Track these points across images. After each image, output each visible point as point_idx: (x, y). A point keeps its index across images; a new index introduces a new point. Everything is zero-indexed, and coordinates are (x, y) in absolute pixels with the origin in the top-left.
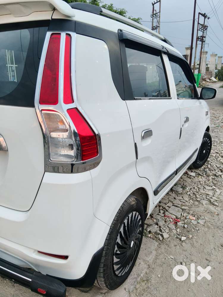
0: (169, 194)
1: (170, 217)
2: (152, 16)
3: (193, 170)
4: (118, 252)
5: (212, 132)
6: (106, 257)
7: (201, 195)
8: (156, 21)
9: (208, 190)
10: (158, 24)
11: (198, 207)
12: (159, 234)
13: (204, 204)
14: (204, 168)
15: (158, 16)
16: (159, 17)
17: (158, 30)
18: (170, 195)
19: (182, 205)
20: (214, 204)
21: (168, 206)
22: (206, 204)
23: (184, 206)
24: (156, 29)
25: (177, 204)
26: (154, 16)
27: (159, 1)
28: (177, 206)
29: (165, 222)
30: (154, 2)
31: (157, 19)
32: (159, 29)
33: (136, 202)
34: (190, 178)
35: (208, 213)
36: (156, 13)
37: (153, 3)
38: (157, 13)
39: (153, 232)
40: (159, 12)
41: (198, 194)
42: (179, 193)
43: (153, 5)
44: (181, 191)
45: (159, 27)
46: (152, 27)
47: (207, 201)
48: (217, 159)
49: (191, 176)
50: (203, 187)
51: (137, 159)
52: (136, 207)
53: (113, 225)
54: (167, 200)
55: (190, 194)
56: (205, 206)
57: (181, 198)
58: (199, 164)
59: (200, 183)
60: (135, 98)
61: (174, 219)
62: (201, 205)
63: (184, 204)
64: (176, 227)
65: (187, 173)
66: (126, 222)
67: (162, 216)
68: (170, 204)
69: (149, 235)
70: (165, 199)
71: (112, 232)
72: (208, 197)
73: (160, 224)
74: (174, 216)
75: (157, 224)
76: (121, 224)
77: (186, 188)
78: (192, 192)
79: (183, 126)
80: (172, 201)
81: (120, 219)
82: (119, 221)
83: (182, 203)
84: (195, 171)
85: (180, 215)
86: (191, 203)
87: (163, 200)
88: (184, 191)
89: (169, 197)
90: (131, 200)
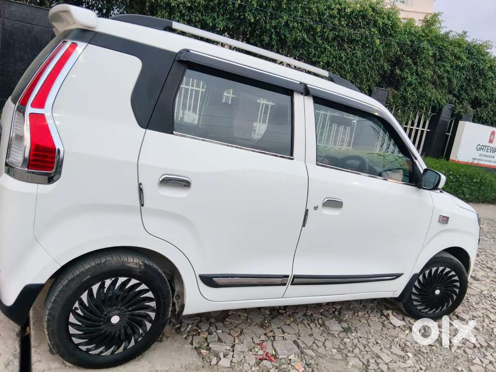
0: (309, 325)
1: (264, 349)
3: (407, 319)
4: (79, 312)
6: (55, 304)
7: (365, 353)
9: (392, 353)
11: (333, 363)
12: (217, 356)
13: (351, 364)
18: (311, 328)
19: (310, 348)
21: (283, 337)
22: (353, 366)
23: (313, 350)
25: (303, 341)
28: (297, 345)
29: (250, 350)
33: (143, 268)
34: (384, 326)
39: (213, 351)
41: (362, 348)
42: (330, 332)
44: (337, 331)
47: (361, 364)
49: (391, 324)
50: (388, 346)
51: (143, 205)
52: (139, 274)
53: (78, 272)
54: (296, 331)
55: (347, 343)
56: (350, 367)
57: (323, 339)
58: (424, 312)
59: (393, 340)
60: (174, 132)
61: (267, 354)
62: (343, 363)
63: (315, 347)
64: (258, 364)
65: (387, 317)
66: (108, 282)
67: (253, 342)
68: (290, 338)
69: (203, 351)
70: (292, 328)
71: (72, 280)
72: (372, 361)
73: (238, 348)
74: (274, 352)
75: (233, 346)
76: (92, 278)
77: (352, 333)
78: (355, 343)
79: (316, 208)
80: (302, 335)
81: (93, 270)
82: (90, 273)
83: (314, 345)
84: (409, 322)
85: (285, 355)
86: (329, 352)
87: (289, 327)
88: (342, 335)
89: (305, 329)
90: (131, 260)
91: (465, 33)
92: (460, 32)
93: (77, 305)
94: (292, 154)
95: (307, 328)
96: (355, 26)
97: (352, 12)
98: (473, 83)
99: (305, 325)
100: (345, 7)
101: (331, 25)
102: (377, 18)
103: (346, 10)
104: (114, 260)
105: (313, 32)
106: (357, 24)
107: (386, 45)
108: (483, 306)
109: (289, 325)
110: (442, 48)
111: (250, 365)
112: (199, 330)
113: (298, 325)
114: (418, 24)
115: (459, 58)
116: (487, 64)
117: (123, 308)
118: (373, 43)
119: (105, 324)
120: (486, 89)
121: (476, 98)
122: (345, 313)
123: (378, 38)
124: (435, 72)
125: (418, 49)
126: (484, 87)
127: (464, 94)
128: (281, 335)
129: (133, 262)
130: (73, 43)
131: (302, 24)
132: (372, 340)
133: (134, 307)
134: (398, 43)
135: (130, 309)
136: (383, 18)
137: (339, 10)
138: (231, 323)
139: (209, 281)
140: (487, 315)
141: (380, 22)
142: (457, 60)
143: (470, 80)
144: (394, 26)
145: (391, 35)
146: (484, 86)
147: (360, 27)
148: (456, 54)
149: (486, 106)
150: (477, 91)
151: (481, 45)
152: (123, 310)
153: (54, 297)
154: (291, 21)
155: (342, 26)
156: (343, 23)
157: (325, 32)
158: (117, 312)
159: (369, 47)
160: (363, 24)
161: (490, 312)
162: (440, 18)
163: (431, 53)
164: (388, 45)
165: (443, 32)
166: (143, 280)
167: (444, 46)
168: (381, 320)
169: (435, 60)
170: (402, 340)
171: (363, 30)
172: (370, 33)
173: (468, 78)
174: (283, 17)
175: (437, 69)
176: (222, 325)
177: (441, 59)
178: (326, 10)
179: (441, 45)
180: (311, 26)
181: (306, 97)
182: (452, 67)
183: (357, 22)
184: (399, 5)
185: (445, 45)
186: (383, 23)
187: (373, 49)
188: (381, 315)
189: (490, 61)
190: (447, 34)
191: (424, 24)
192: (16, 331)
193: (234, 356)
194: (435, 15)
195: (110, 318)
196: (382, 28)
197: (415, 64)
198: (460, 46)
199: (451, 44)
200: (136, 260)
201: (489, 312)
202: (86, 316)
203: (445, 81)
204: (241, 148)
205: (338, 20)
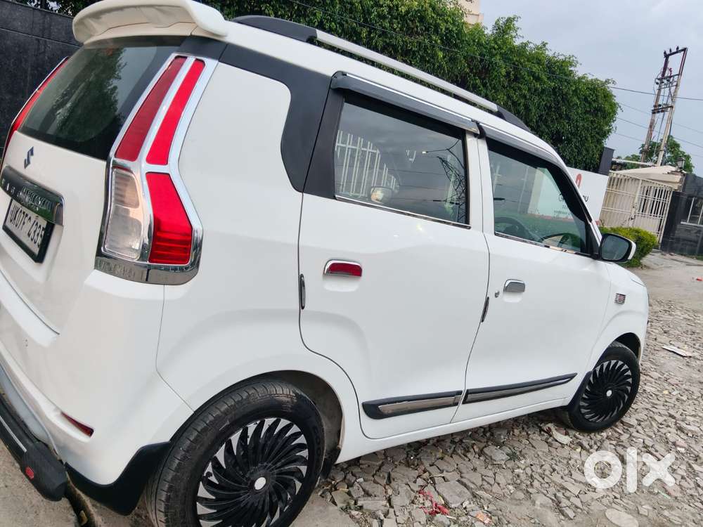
0: (466, 457)
1: (429, 498)
2: (659, 81)
3: (572, 432)
4: (213, 479)
5: (699, 371)
6: (178, 472)
7: (547, 485)
8: (667, 94)
9: (575, 480)
10: (670, 100)
11: (517, 505)
12: (376, 517)
13: (538, 502)
14: (608, 436)
15: (675, 84)
16: (677, 86)
17: (667, 114)
18: (470, 460)
19: (481, 488)
20: (562, 512)
21: (443, 477)
22: (542, 506)
23: (485, 490)
24: (662, 111)
25: (469, 480)
26: (665, 81)
27: (682, 50)
28: (465, 485)
29: (413, 502)
30: (671, 50)
31: (670, 90)
32: (671, 113)
33: (295, 401)
34: (550, 445)
35: (534, 523)
36: (670, 77)
37: (668, 52)
38: (673, 76)
39: (367, 510)
40: (678, 75)
41: (541, 479)
42: (495, 463)
43: (667, 56)
44: (503, 460)
45: (672, 107)
46: (655, 106)
47: (551, 501)
48: (660, 430)
49: (557, 441)
50: (567, 472)
51: (303, 308)
52: (291, 411)
53: (211, 418)
54: (454, 466)
55: (521, 475)
56: (539, 508)
57: (491, 473)
58: (592, 421)
59: (568, 463)
60: (336, 196)
61: (436, 505)
62: (529, 503)
63: (486, 486)
64: (430, 520)
65: (549, 432)
66: (252, 428)
67: (412, 490)
68: (453, 476)
69: (354, 513)
70: (448, 463)
71: (205, 430)
72: (560, 495)
73: (397, 501)
74: (442, 500)
75: (389, 500)
76: (232, 424)
77: (521, 460)
78: (529, 472)
79: (497, 295)
80: (464, 471)
81: (233, 413)
82: (229, 417)
83: (485, 483)
84: (575, 436)
85: (457, 502)
86: (506, 490)
87: (442, 461)
88: (510, 464)
89: (463, 461)
90: (279, 391)
91: (544, 45)
92: (539, 43)
93: (209, 469)
94: (467, 221)
95: (464, 460)
96: (411, 32)
97: (407, 12)
98: (554, 112)
99: (460, 456)
100: (398, 4)
101: (379, 28)
102: (438, 21)
103: (400, 9)
104: (259, 394)
105: (357, 38)
106: (413, 29)
107: (451, 59)
108: (643, 406)
109: (442, 459)
110: (518, 65)
111: (422, 523)
112: (333, 482)
113: (452, 457)
114: (489, 31)
115: (538, 79)
116: (571, 86)
117: (270, 464)
118: (434, 56)
119: (246, 493)
120: (569, 119)
121: (558, 132)
122: (499, 433)
123: (441, 49)
124: (509, 97)
125: (489, 66)
126: (568, 117)
127: (544, 126)
128: (440, 475)
129: (284, 393)
130: (197, 60)
131: (342, 25)
132: (547, 467)
133: (283, 461)
134: (465, 57)
135: (279, 464)
136: (447, 22)
137: (389, 6)
138: (369, 466)
139: (373, 410)
140: (651, 417)
141: (443, 27)
142: (536, 81)
143: (550, 108)
144: (460, 32)
145: (456, 46)
146: (567, 115)
147: (417, 33)
148: (535, 73)
149: (569, 141)
150: (559, 123)
151: (563, 62)
152: (270, 467)
153: (177, 461)
154: (328, 20)
155: (395, 30)
156: (395, 26)
157: (373, 38)
158: (262, 472)
159: (428, 62)
160: (421, 29)
161: (654, 412)
162: (517, 24)
163: (503, 72)
164: (453, 60)
165: (517, 42)
166: (294, 420)
167: (521, 64)
168: (544, 438)
169: (510, 81)
170: (578, 461)
171: (422, 38)
172: (431, 42)
173: (549, 105)
174: (315, 13)
175: (512, 92)
176: (360, 470)
177: (516, 79)
178: (372, 7)
179: (517, 61)
180: (353, 28)
181: (479, 140)
182: (529, 89)
183: (413, 26)
184: (466, 6)
185: (522, 61)
186: (447, 29)
187: (434, 65)
188: (540, 431)
189: (575, 83)
190: (524, 45)
191: (495, 31)
192: (72, 521)
193: (397, 513)
194: (510, 20)
195: (253, 482)
196: (446, 35)
197: (484, 85)
198: (539, 62)
199: (528, 61)
200: (286, 391)
201: (651, 413)
202: (223, 484)
203: (522, 108)
204: (414, 216)
205: (389, 22)
